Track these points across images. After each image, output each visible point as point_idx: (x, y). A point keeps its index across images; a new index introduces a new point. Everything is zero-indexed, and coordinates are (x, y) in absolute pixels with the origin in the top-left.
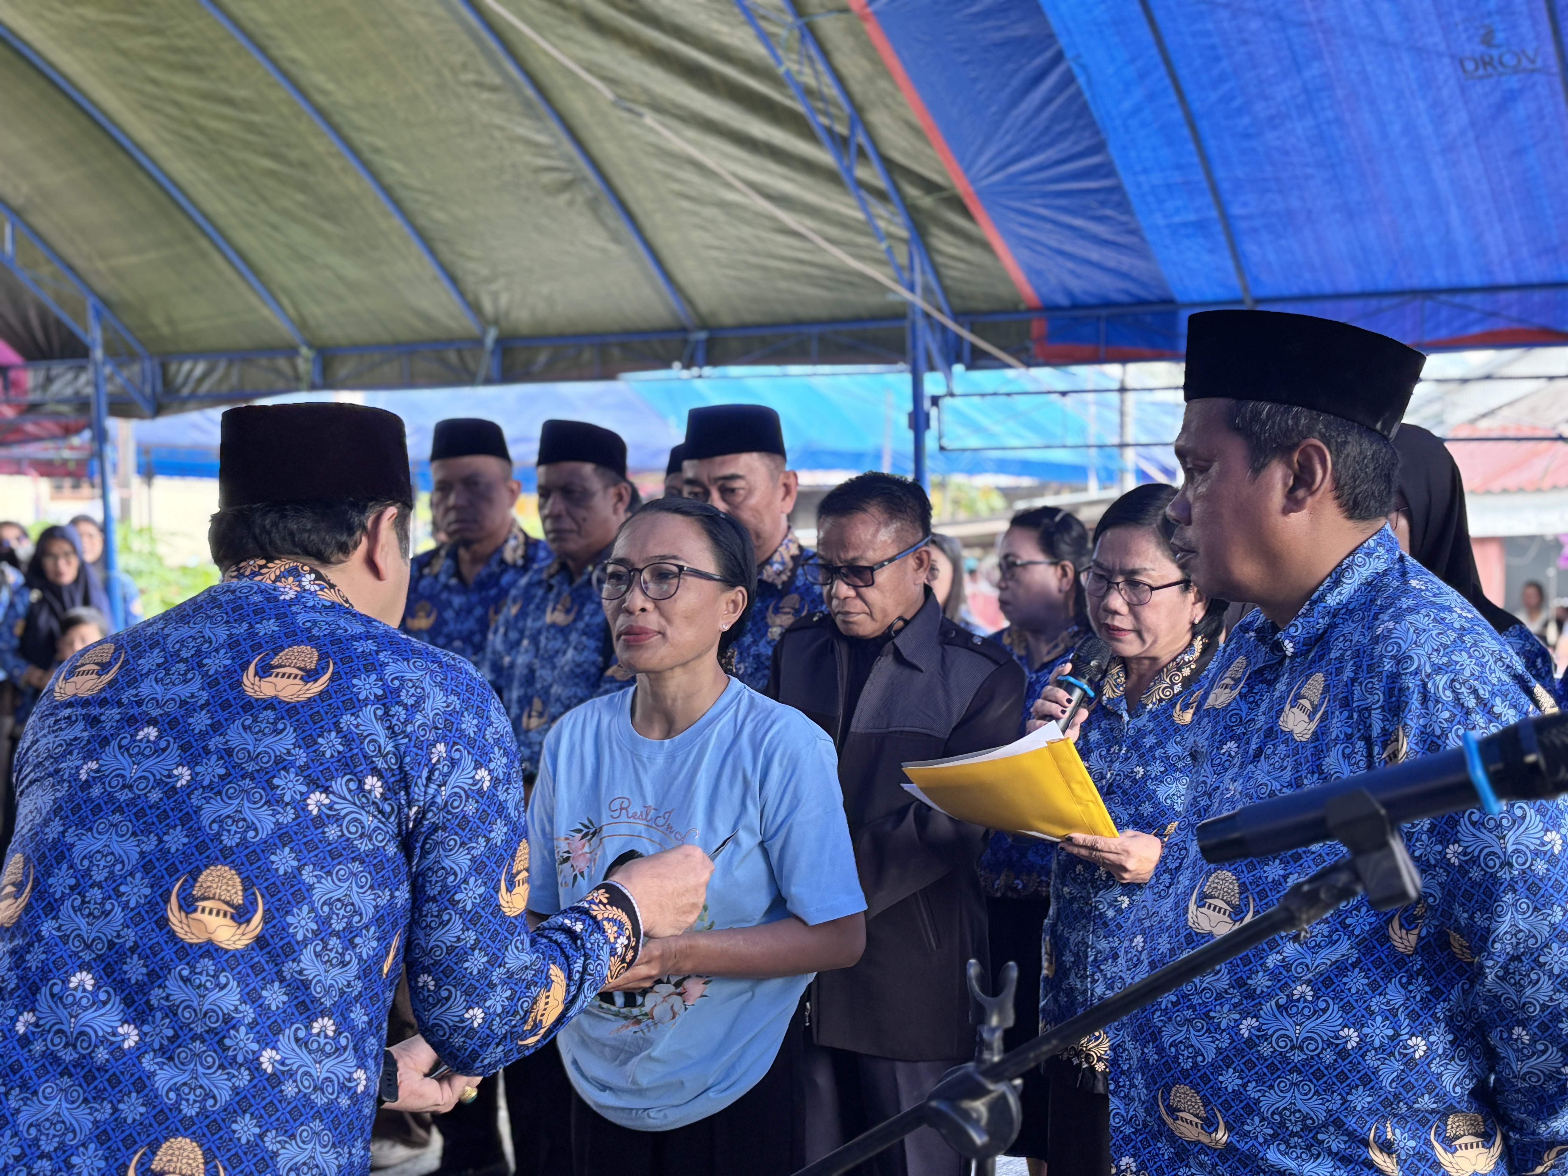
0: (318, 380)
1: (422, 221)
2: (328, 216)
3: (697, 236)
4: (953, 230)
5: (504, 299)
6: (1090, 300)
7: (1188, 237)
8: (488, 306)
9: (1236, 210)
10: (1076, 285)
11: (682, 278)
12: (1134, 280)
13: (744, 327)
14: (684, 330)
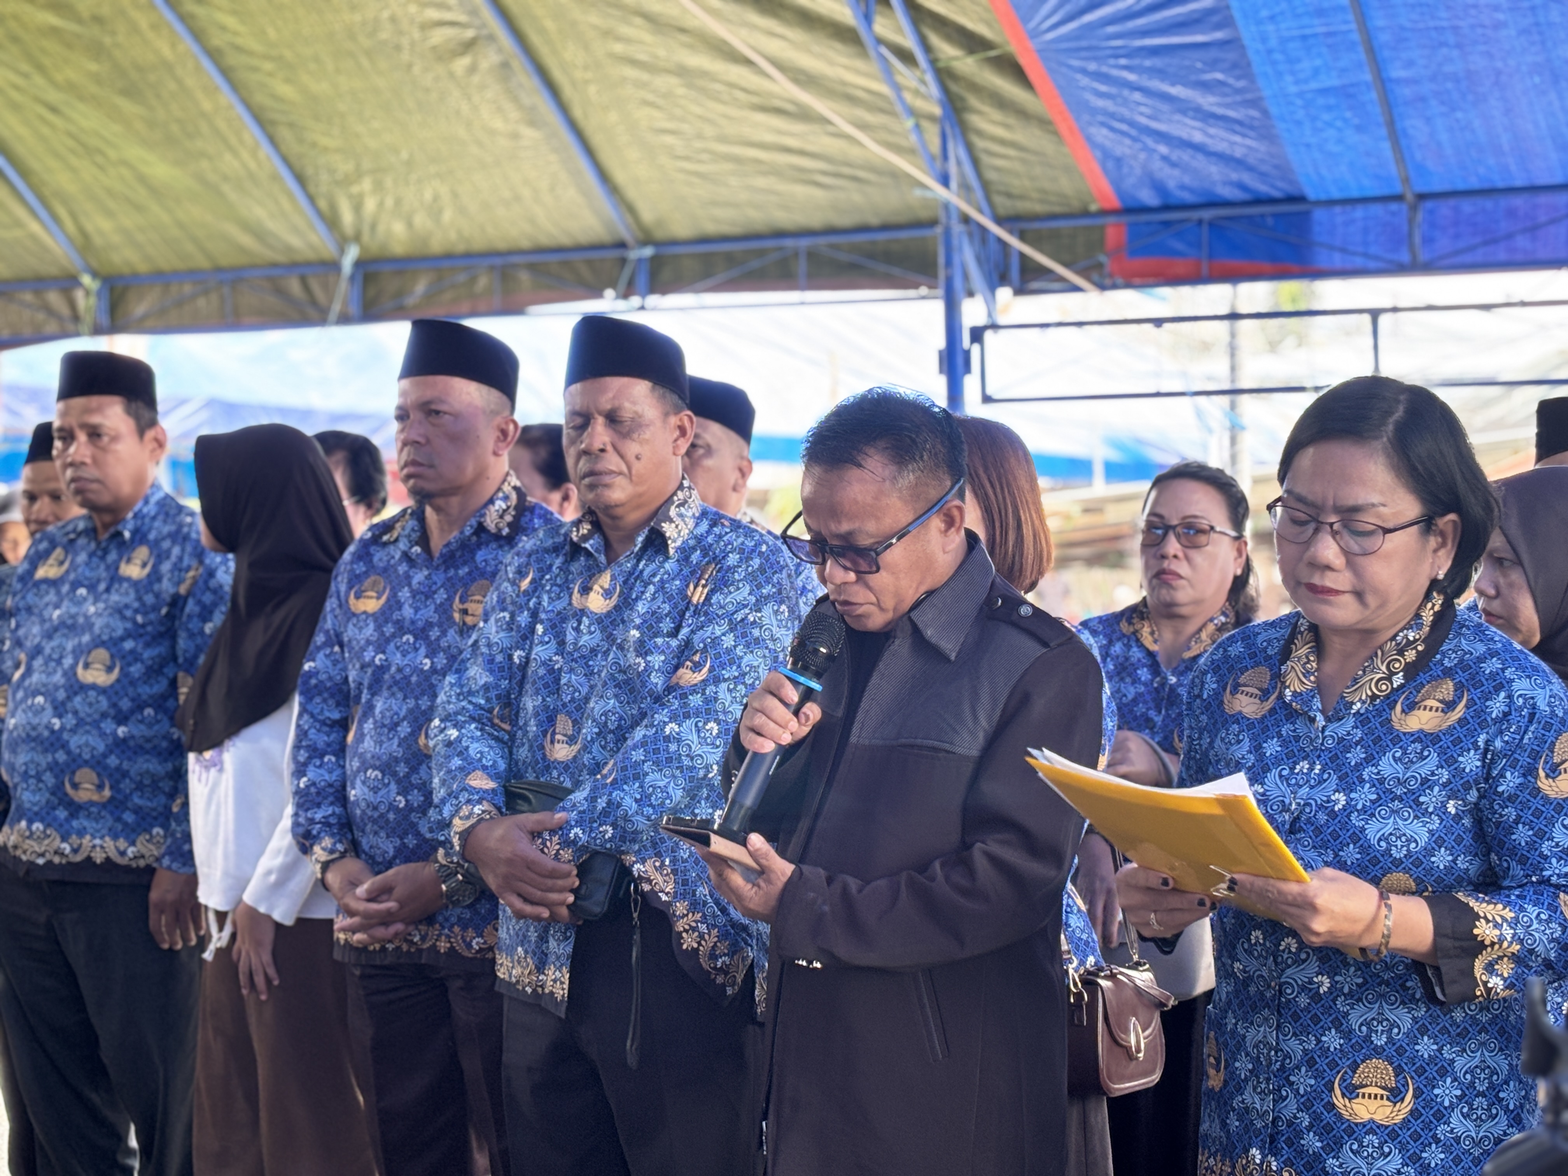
0: (105, 321)
1: (259, 98)
2: (131, 92)
3: (643, 114)
4: (1001, 102)
5: (370, 205)
6: (1187, 197)
7: (1329, 108)
8: (347, 217)
9: (1397, 72)
10: (1172, 178)
11: (620, 176)
12: (1250, 169)
13: (704, 240)
14: (622, 245)
